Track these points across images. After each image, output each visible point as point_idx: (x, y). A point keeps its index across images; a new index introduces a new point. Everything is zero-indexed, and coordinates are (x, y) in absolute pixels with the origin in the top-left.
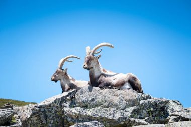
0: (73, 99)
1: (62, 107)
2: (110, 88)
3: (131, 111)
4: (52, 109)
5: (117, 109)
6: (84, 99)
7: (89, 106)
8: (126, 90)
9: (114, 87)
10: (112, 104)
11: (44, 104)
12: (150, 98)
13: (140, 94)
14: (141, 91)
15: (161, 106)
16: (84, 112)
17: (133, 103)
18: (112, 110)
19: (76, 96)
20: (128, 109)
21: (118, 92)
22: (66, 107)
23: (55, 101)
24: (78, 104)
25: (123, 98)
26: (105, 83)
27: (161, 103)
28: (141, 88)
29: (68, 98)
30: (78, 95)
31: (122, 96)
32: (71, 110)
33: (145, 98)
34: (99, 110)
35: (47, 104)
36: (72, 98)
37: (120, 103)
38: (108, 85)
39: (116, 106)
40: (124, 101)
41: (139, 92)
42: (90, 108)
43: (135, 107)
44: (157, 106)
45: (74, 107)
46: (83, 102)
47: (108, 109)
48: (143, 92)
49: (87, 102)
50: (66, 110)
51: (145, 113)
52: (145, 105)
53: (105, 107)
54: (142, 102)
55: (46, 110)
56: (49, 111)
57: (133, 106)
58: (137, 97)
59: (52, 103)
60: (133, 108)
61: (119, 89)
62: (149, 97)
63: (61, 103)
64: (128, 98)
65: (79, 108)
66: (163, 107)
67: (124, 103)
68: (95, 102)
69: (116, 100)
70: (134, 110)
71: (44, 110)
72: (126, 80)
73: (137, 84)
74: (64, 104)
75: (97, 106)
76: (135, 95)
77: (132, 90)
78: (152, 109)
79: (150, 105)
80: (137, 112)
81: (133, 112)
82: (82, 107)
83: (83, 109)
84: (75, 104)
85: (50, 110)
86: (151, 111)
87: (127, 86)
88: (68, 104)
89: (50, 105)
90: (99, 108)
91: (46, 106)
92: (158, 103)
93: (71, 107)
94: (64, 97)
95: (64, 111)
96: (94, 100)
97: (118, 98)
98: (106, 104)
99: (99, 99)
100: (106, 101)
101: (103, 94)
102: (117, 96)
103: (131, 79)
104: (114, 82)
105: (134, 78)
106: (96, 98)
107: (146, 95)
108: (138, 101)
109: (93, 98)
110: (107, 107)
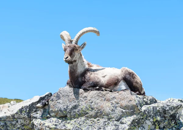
0: (47, 107)
1: (30, 118)
3: (129, 123)
4: (17, 122)
5: (109, 119)
6: (61, 106)
7: (68, 116)
8: (120, 92)
9: (103, 88)
10: (101, 113)
11: (5, 115)
12: (156, 102)
13: (141, 96)
14: (142, 93)
15: (172, 113)
16: (61, 125)
17: (132, 110)
18: (102, 121)
19: (50, 102)
20: (124, 120)
21: (110, 95)
22: (36, 118)
23: (21, 111)
24: (53, 114)
25: (118, 103)
26: (91, 82)
27: (171, 109)
28: (142, 89)
29: (39, 105)
30: (52, 100)
31: (115, 100)
32: (43, 122)
33: (149, 102)
34: (84, 122)
35: (8, 115)
36: (45, 105)
37: (113, 110)
38: (96, 86)
39: (108, 115)
40: (119, 108)
41: (140, 94)
42: (71, 119)
43: (135, 116)
44: (165, 113)
45: (48, 118)
46: (61, 110)
47: (95, 120)
49: (65, 110)
50: (36, 122)
51: (150, 124)
52: (148, 113)
53: (91, 117)
54: (144, 108)
55: (8, 124)
56: (12, 124)
57: (132, 114)
58: (137, 102)
59: (17, 113)
60: (132, 118)
61: (111, 91)
62: (154, 101)
63: (29, 113)
64: (124, 103)
65: (54, 119)
66: (174, 114)
67: (119, 111)
68: (76, 110)
69: (107, 107)
70: (133, 120)
71: (5, 124)
72: (120, 78)
73: (137, 82)
74: (33, 114)
75: (80, 115)
76: (134, 99)
77: (129, 91)
78: (159, 118)
79: (156, 112)
80: (138, 123)
81: (132, 123)
82: (60, 118)
83: (60, 121)
84: (49, 114)
85: (14, 123)
86: (157, 121)
87: (123, 86)
88: (39, 114)
89: (13, 116)
90: (83, 118)
91: (8, 117)
92: (168, 108)
93: (43, 117)
94: (33, 104)
95: (33, 125)
96: (75, 107)
97: (109, 104)
98: (92, 113)
99: (83, 105)
100: (92, 109)
101: (89, 98)
102: (108, 100)
103: (128, 76)
104: (104, 81)
105: (130, 74)
106: (79, 105)
107: (150, 98)
108: (139, 107)
109: (75, 104)
110: (95, 117)
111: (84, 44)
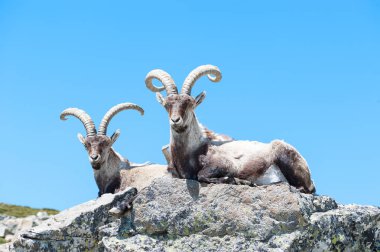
0: (128, 214)
1: (97, 235)
2: (227, 182)
3: (287, 245)
4: (72, 242)
5: (248, 238)
6: (157, 213)
7: (170, 232)
8: (270, 187)
9: (237, 180)
10: (234, 226)
11: (49, 229)
12: (335, 207)
13: (308, 196)
14: (310, 189)
15: (367, 227)
16: (157, 248)
17: (292, 221)
18: (234, 241)
19: (135, 205)
20: (278, 240)
21: (250, 192)
22: (107, 235)
23: (79, 221)
24: (140, 228)
25: (265, 208)
26: (213, 168)
27: (365, 220)
28: (310, 182)
29: (114, 210)
30: (140, 202)
31: (261, 202)
32: (121, 242)
33: (323, 207)
34: (200, 244)
35: (55, 229)
36: (125, 210)
37: (255, 222)
38: (223, 174)
39: (245, 231)
40: (267, 218)
41: (306, 191)
42: (175, 238)
43: (298, 233)
44: (354, 229)
45: (131, 235)
46: (155, 221)
47: (222, 240)
48: (314, 191)
49: (165, 220)
50: (108, 243)
51: (326, 248)
52: (323, 227)
53: (214, 233)
54: (314, 218)
55: (55, 246)
56: (62, 247)
57: (292, 229)
58: (301, 206)
59: (71, 226)
60: (292, 236)
61: (252, 185)
62: (332, 205)
63: (95, 225)
64: (277, 208)
65: (143, 238)
66: (371, 229)
67: (267, 223)
68: (186, 221)
69: (244, 214)
70: (295, 241)
71: (50, 245)
72: (268, 160)
73: (300, 169)
74: (102, 228)
75: (193, 230)
76: (296, 200)
77: (286, 185)
78: (342, 238)
79: (338, 227)
80: (304, 245)
81: (292, 246)
82: (153, 235)
83: (154, 241)
84: (133, 227)
85: (65, 244)
86: (338, 243)
87: (274, 175)
88: (114, 228)
89: (64, 231)
90: (198, 237)
91: (54, 233)
92: (359, 219)
93: (121, 234)
94: (101, 208)
95: (103, 248)
96: (183, 215)
97: (248, 209)
98: (216, 226)
99: (199, 211)
100: (216, 218)
101: (209, 198)
102: (247, 202)
103: (284, 157)
104: (238, 166)
105: (291, 154)
106: (190, 211)
107: (325, 199)
108: (306, 216)
109: (182, 209)
110: (222, 233)
111: (202, 96)
